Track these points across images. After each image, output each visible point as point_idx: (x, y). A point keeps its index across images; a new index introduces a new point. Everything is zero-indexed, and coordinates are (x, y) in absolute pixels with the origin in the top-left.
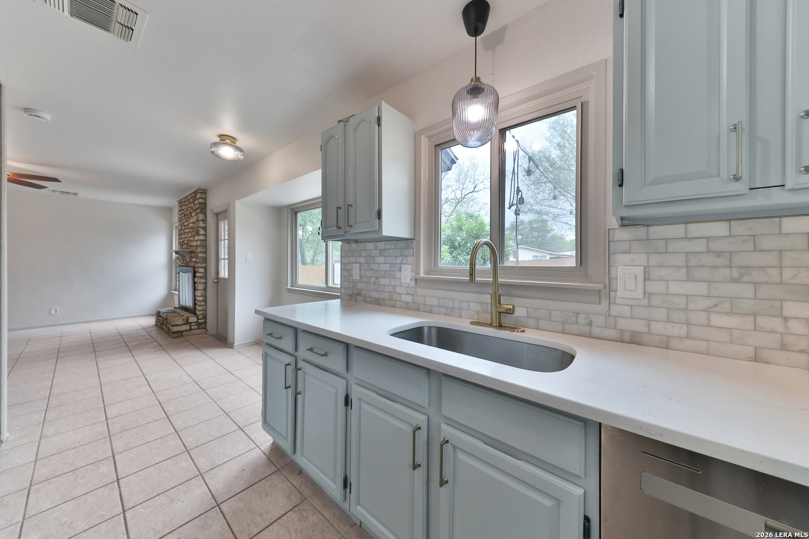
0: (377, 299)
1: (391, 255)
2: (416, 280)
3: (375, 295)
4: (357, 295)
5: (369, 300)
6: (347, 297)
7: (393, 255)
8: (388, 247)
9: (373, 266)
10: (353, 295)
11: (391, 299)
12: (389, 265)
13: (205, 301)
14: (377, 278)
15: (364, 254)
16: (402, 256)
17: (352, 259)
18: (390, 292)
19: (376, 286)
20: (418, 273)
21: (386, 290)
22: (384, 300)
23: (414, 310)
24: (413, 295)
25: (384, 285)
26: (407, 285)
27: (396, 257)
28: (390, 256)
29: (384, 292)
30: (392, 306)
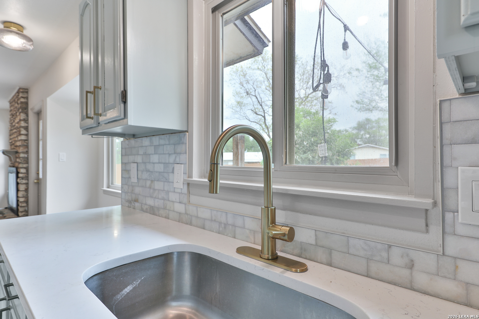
0: (152, 207)
1: (165, 152)
2: (188, 184)
3: (150, 202)
4: (135, 201)
5: (145, 207)
6: (127, 204)
7: (167, 153)
8: (162, 142)
9: (149, 167)
10: (132, 201)
11: (165, 208)
12: (163, 164)
13: (27, 202)
14: (152, 181)
15: (141, 152)
16: (175, 153)
17: (131, 158)
18: (163, 199)
19: (151, 191)
20: (190, 176)
21: (160, 197)
22: (158, 209)
23: (187, 224)
24: (185, 204)
25: (159, 190)
26: (179, 191)
27: (170, 154)
28: (164, 154)
29: (158, 198)
30: (166, 218)
